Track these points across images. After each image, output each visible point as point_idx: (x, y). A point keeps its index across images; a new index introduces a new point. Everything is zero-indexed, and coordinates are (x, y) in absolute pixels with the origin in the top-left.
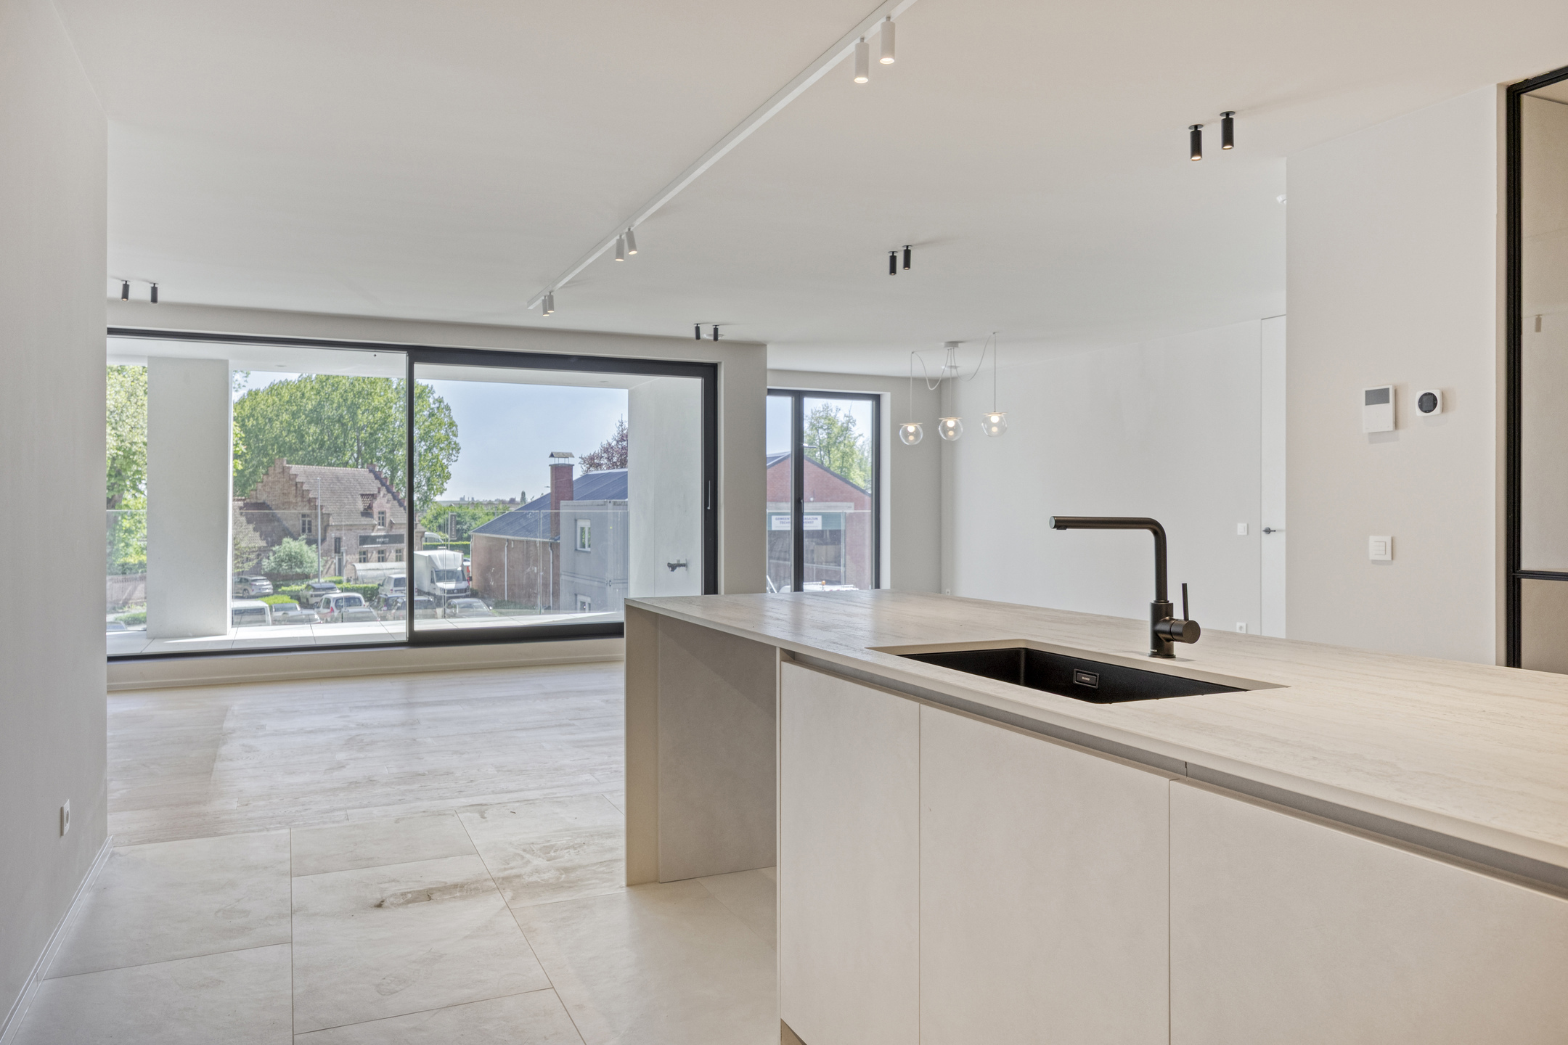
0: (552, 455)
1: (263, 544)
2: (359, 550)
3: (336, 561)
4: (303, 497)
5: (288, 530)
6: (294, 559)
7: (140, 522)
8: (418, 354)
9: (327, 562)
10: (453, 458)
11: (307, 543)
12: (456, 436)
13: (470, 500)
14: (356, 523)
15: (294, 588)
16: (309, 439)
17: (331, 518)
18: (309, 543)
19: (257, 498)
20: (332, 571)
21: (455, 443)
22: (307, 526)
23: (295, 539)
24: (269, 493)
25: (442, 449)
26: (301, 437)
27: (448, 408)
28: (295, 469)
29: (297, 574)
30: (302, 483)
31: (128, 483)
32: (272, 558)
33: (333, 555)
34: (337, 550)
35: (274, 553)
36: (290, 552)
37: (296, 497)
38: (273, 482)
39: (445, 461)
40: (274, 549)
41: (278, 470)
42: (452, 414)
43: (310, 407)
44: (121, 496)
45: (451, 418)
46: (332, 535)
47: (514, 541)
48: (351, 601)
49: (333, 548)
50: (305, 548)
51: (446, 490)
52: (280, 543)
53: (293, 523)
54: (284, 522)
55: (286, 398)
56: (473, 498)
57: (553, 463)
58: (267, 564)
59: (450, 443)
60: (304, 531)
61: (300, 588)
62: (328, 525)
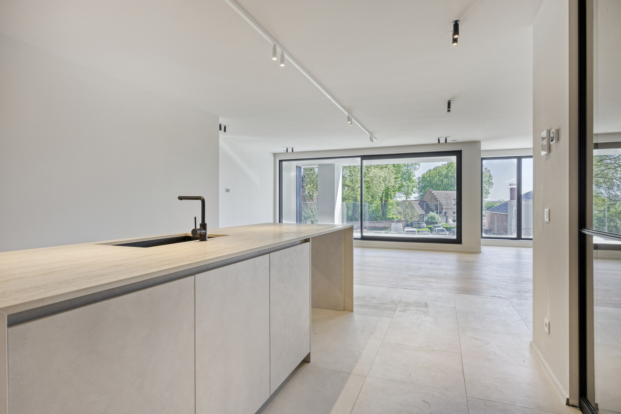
0: (510, 185)
1: (425, 213)
2: (453, 216)
3: (445, 219)
4: (436, 200)
5: (432, 209)
6: (433, 218)
7: (394, 207)
8: (364, 157)
9: (442, 219)
10: (491, 187)
11: (436, 213)
12: (492, 180)
13: (502, 200)
14: (452, 207)
15: (430, 226)
16: (444, 183)
17: (444, 206)
18: (437, 213)
19: (423, 200)
20: (444, 222)
21: (491, 182)
22: (437, 208)
23: (433, 212)
24: (427, 199)
25: (486, 184)
26: (442, 182)
27: (489, 171)
28: (434, 192)
29: (433, 222)
30: (436, 196)
31: (389, 196)
32: (426, 217)
33: (444, 217)
34: (445, 216)
35: (427, 216)
36: (432, 216)
37: (434, 200)
38: (428, 196)
39: (488, 188)
40: (427, 215)
41: (429, 192)
42: (490, 173)
43: (445, 173)
44: (388, 200)
45: (490, 174)
46: (444, 211)
47: (498, 214)
48: (442, 230)
49: (444, 215)
50: (436, 214)
51: (488, 197)
52: (429, 213)
53: (433, 208)
54: (431, 207)
55: (438, 171)
56: (503, 200)
57: (511, 187)
58: (425, 219)
59: (489, 182)
60: (436, 210)
61: (432, 226)
62: (443, 208)
